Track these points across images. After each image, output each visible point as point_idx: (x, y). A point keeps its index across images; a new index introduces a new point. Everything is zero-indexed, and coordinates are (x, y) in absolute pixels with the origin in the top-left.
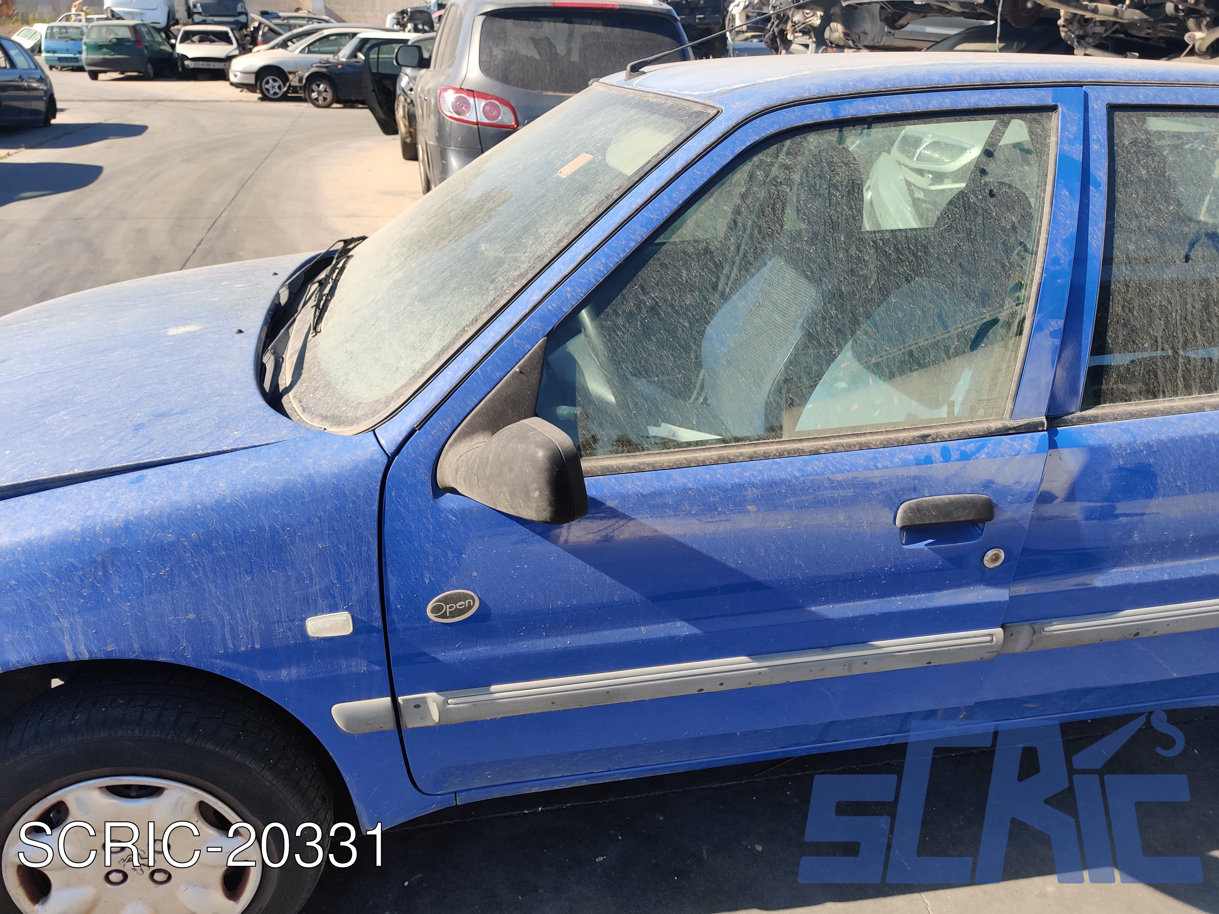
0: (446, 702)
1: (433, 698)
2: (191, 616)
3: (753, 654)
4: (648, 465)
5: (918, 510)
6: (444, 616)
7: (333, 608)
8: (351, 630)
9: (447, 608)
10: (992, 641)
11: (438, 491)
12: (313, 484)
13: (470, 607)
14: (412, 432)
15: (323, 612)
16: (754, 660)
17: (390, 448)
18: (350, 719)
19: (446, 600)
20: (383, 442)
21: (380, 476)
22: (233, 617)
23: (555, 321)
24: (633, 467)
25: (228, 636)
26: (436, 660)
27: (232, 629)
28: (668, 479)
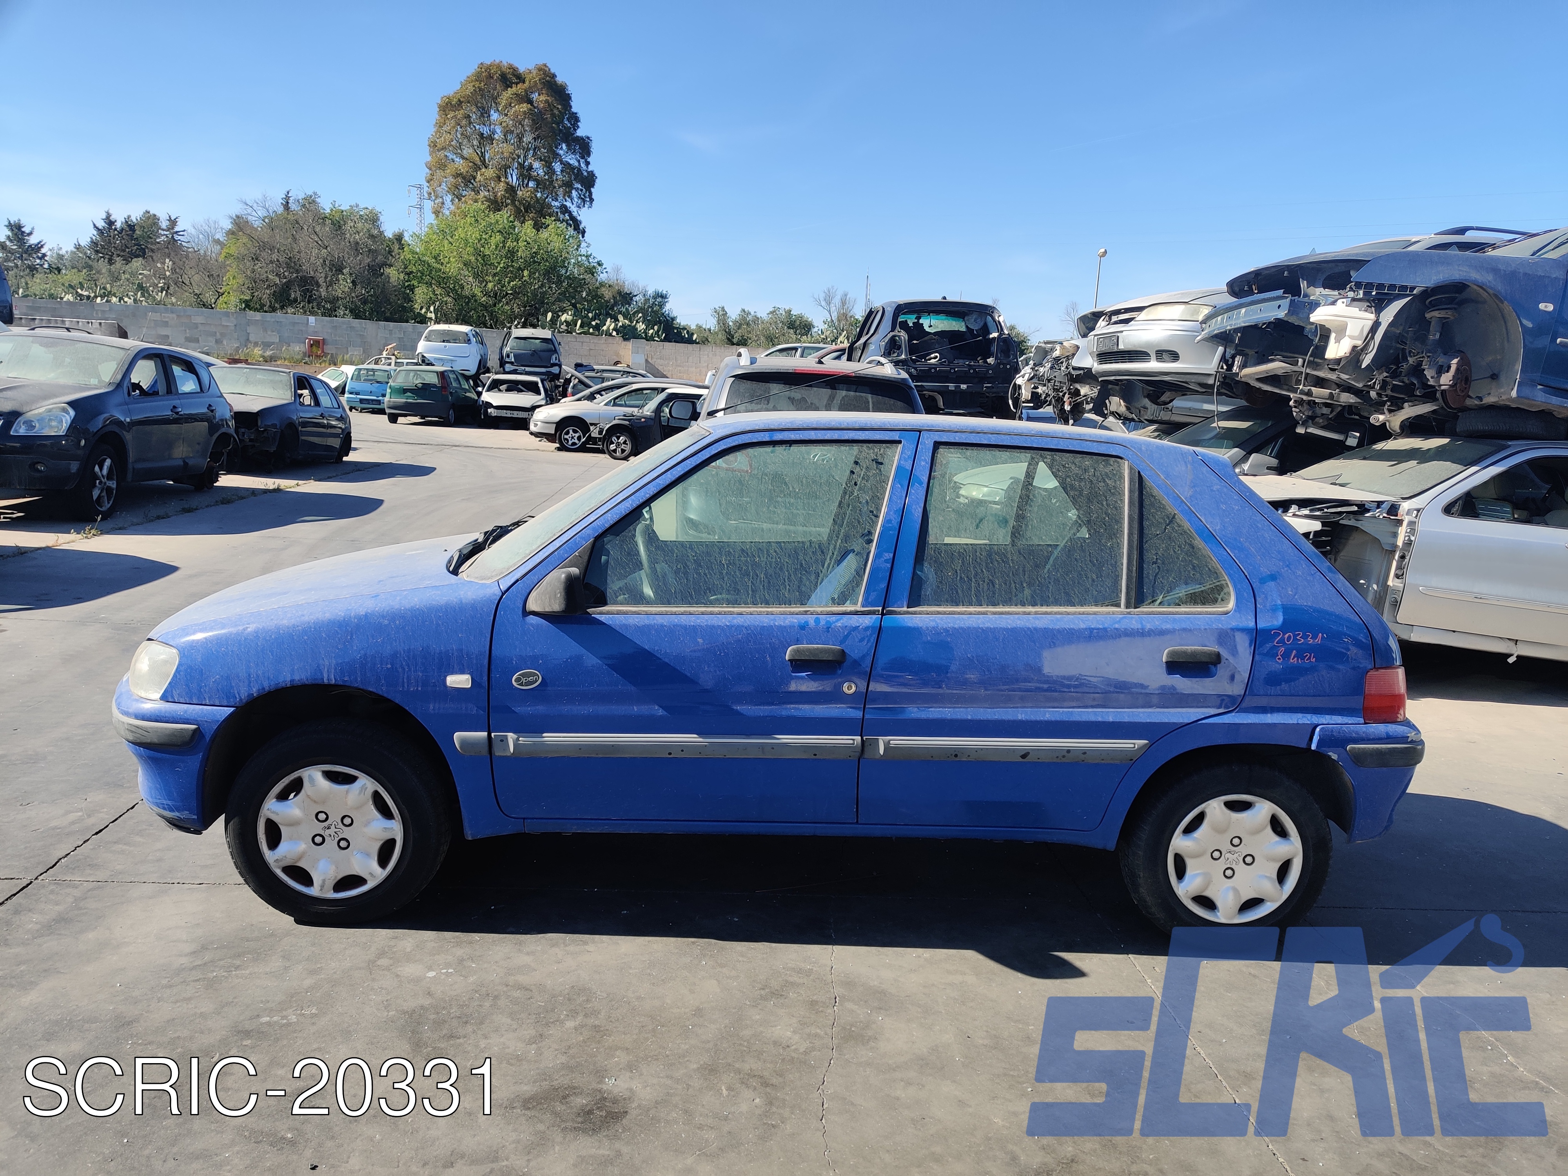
0: (518, 739)
1: (511, 736)
2: (389, 666)
3: (700, 734)
4: (644, 611)
5: (797, 651)
6: (521, 685)
7: (462, 672)
8: (470, 686)
9: (524, 680)
10: (854, 744)
11: (526, 613)
12: (461, 602)
13: (536, 681)
14: (517, 581)
15: (456, 673)
16: (701, 737)
17: (503, 588)
18: (464, 742)
19: (523, 675)
20: (501, 587)
21: (497, 602)
22: (410, 670)
23: (600, 531)
24: (635, 612)
25: (405, 681)
26: (514, 712)
27: (408, 677)
28: (654, 620)
